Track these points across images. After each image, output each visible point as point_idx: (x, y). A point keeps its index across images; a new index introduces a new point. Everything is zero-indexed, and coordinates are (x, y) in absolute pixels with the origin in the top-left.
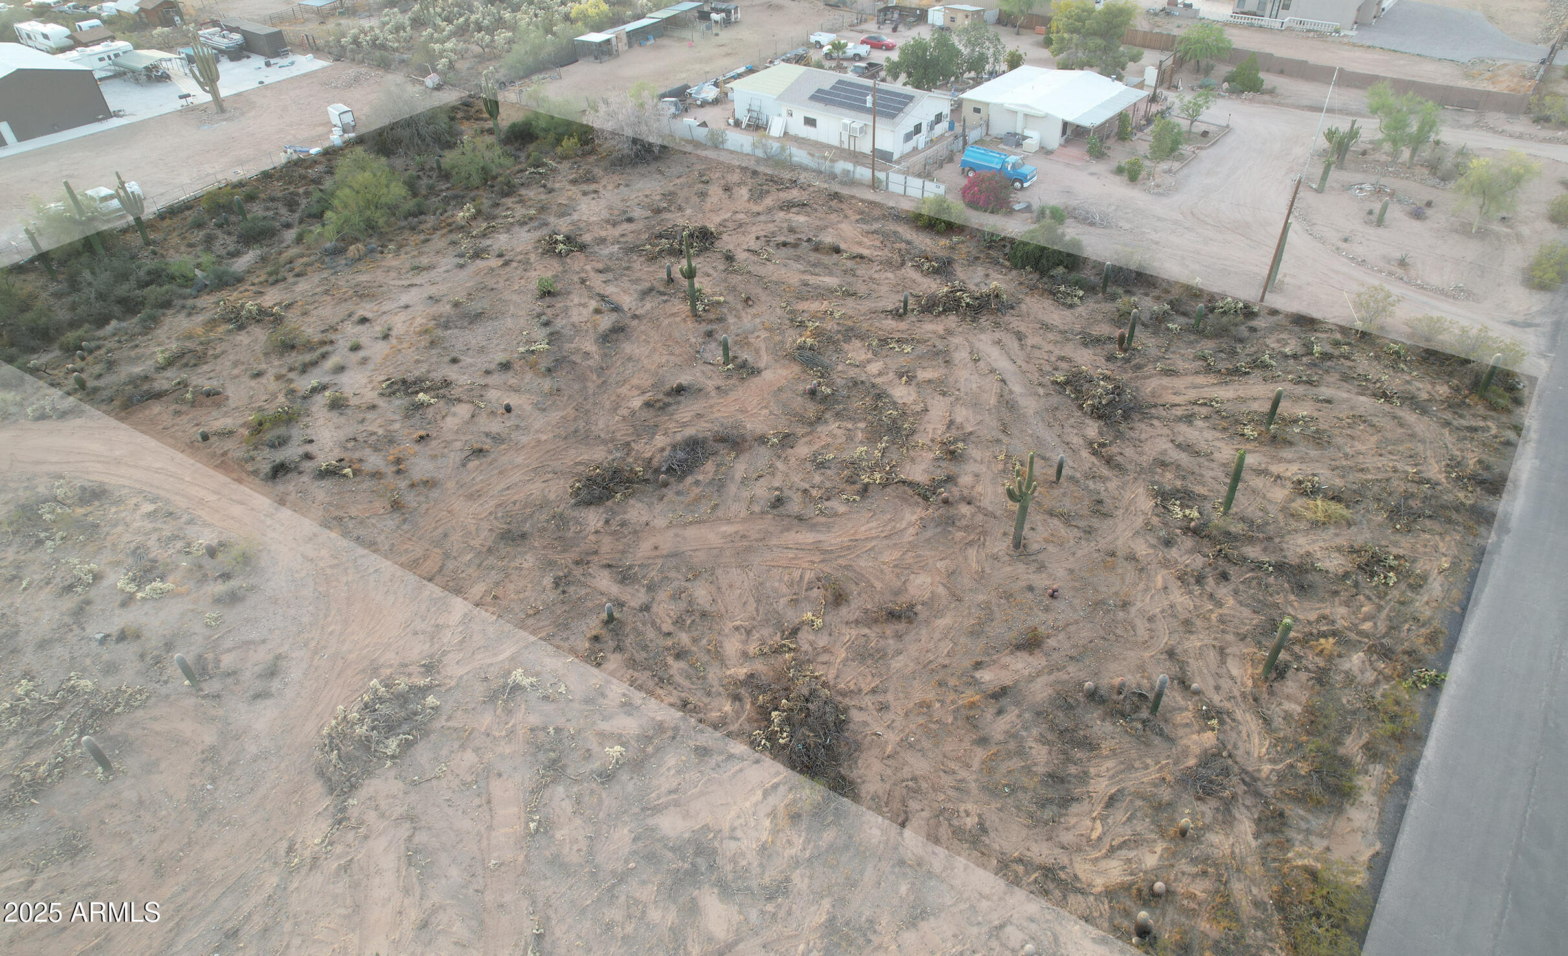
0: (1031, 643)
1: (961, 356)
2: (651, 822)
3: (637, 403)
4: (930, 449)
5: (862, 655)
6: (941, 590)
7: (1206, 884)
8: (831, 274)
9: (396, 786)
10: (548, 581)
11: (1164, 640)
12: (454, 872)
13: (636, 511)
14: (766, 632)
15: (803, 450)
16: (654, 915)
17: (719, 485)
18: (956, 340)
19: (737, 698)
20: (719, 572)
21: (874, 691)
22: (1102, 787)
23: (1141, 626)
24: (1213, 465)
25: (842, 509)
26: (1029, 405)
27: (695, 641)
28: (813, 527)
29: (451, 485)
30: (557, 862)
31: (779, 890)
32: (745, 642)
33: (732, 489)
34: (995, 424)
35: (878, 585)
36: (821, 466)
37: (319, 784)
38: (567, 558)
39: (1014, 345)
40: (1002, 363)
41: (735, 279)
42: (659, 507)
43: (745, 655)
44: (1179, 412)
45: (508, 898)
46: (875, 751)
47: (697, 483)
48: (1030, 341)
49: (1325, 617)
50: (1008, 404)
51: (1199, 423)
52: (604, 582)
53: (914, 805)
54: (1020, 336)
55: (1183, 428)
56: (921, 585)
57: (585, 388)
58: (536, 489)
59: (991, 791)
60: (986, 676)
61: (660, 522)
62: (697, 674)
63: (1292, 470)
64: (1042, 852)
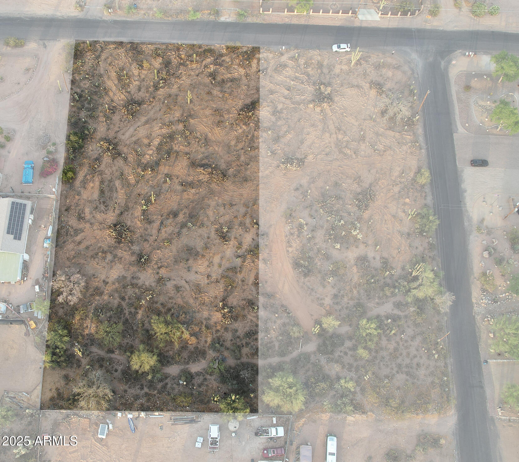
0: (209, 93)
1: (134, 139)
2: (275, 121)
3: (193, 191)
4: (172, 128)
5: (229, 112)
6: (207, 109)
7: (235, 60)
8: (114, 185)
9: (297, 154)
10: (249, 166)
11: (195, 77)
12: (300, 137)
13: (223, 166)
14: (234, 128)
15: (187, 150)
16: (285, 113)
17: (207, 157)
18: (128, 142)
19: (249, 124)
20: (227, 144)
21: (235, 108)
22: (229, 75)
23: (194, 81)
24: (142, 84)
25: (198, 134)
26: (143, 119)
27: (243, 137)
28: (206, 136)
29: (242, 202)
30: (289, 127)
31: (272, 102)
32: (238, 130)
33: (206, 155)
34: (155, 122)
35: (213, 118)
36: (189, 143)
37: (305, 164)
38: (243, 168)
39: (122, 132)
40: (132, 130)
41: (130, 205)
42: (219, 164)
43: (241, 128)
44: (127, 94)
45: (297, 129)
46: (244, 102)
47: (209, 161)
48: (118, 129)
49: (175, 59)
50: (147, 122)
51: (129, 90)
52: (243, 158)
53: (249, 94)
54: (117, 132)
55: (132, 92)
56: (208, 112)
57: (196, 205)
58: (231, 187)
59: (240, 87)
60: (221, 96)
61: (223, 161)
62: (249, 132)
63: (136, 72)
64: (244, 78)
